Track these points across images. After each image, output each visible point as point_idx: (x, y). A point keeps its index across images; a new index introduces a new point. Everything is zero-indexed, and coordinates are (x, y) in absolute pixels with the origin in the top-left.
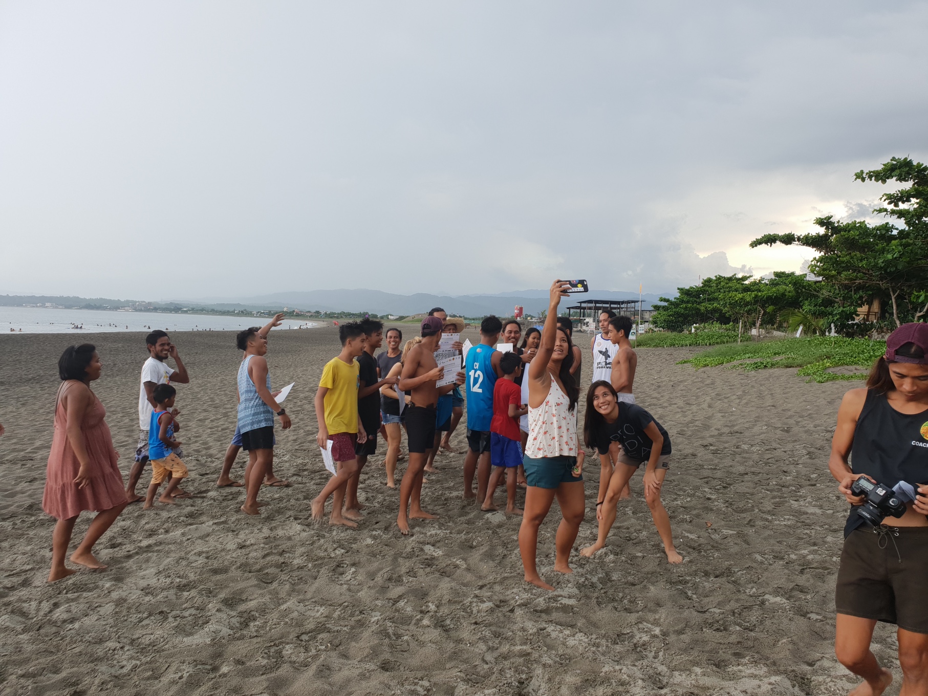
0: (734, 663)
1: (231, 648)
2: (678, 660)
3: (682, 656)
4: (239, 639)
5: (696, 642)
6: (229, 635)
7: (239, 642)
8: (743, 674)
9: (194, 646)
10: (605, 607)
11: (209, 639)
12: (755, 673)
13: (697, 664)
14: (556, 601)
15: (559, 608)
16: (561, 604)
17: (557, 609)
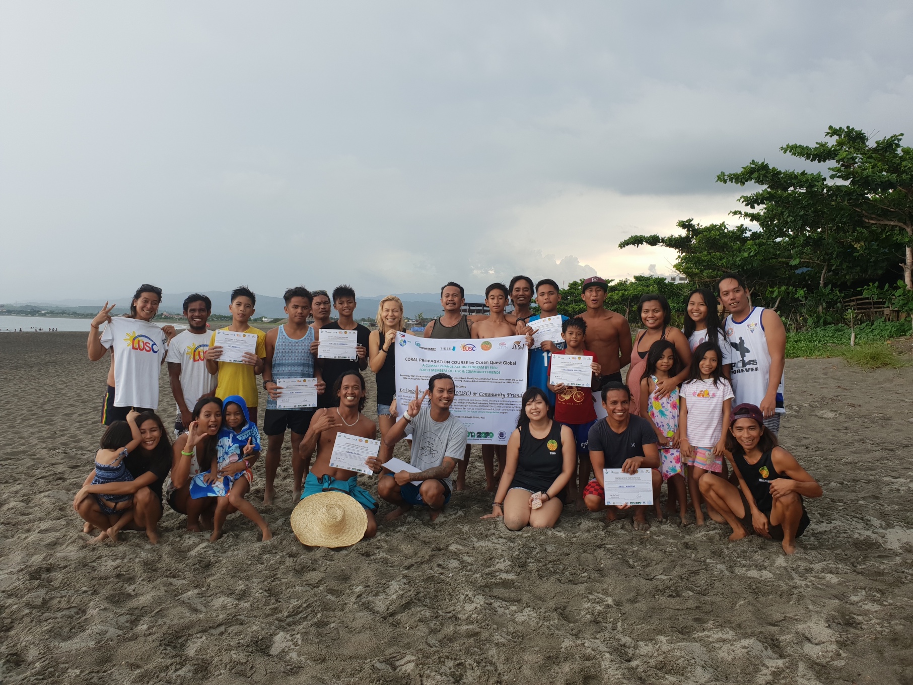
0: (698, 628)
1: (122, 651)
2: (640, 628)
3: (643, 625)
4: (130, 640)
5: (653, 610)
6: (118, 636)
7: (132, 643)
8: (711, 639)
9: (74, 652)
10: (548, 579)
11: (93, 643)
12: (724, 637)
13: (661, 632)
14: (494, 576)
15: (499, 583)
16: (501, 579)
17: (497, 584)
